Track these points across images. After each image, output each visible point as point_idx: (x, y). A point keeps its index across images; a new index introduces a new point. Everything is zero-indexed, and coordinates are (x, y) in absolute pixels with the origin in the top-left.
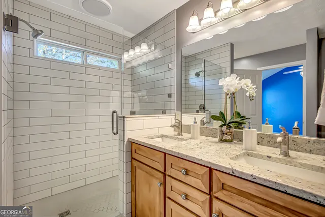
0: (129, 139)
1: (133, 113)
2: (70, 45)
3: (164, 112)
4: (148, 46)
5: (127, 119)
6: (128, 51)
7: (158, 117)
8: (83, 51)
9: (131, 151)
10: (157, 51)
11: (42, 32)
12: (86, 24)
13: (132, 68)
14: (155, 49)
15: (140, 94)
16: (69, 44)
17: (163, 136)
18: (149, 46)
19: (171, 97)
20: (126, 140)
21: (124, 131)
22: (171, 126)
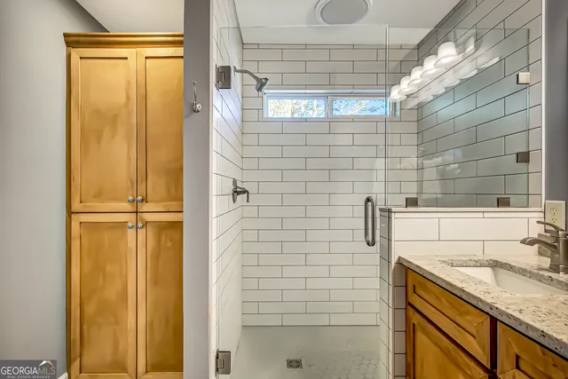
0: (399, 258)
1: (411, 202)
2: (307, 91)
3: (503, 202)
4: (457, 46)
5: (397, 215)
6: (410, 74)
7: (481, 215)
8: (326, 96)
9: (406, 286)
10: (481, 51)
11: (266, 79)
12: (330, 48)
13: (420, 107)
14: (477, 47)
15: (439, 160)
16: (306, 89)
17: (495, 265)
18: (461, 47)
19: (528, 161)
20: (394, 260)
21: (389, 240)
22: (523, 242)
